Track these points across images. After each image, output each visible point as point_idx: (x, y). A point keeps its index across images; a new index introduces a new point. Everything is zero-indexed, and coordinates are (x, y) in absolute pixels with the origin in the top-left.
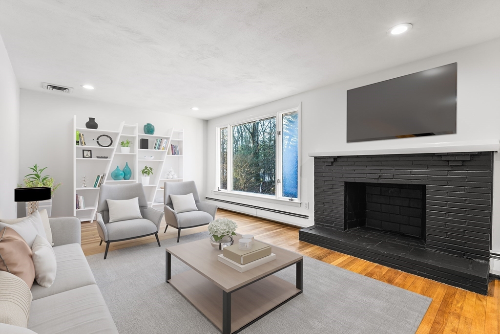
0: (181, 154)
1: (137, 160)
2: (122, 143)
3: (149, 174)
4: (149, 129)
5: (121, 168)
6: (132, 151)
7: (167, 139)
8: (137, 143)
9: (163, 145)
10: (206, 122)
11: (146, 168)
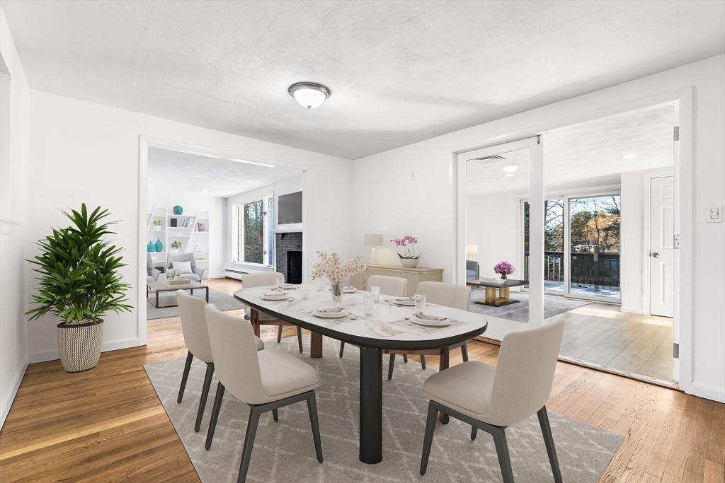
0: (208, 231)
1: (167, 236)
2: (155, 222)
3: (177, 247)
4: (178, 210)
5: (154, 243)
6: (163, 228)
7: (195, 218)
8: (167, 222)
9: (190, 223)
10: (226, 200)
11: (175, 242)
